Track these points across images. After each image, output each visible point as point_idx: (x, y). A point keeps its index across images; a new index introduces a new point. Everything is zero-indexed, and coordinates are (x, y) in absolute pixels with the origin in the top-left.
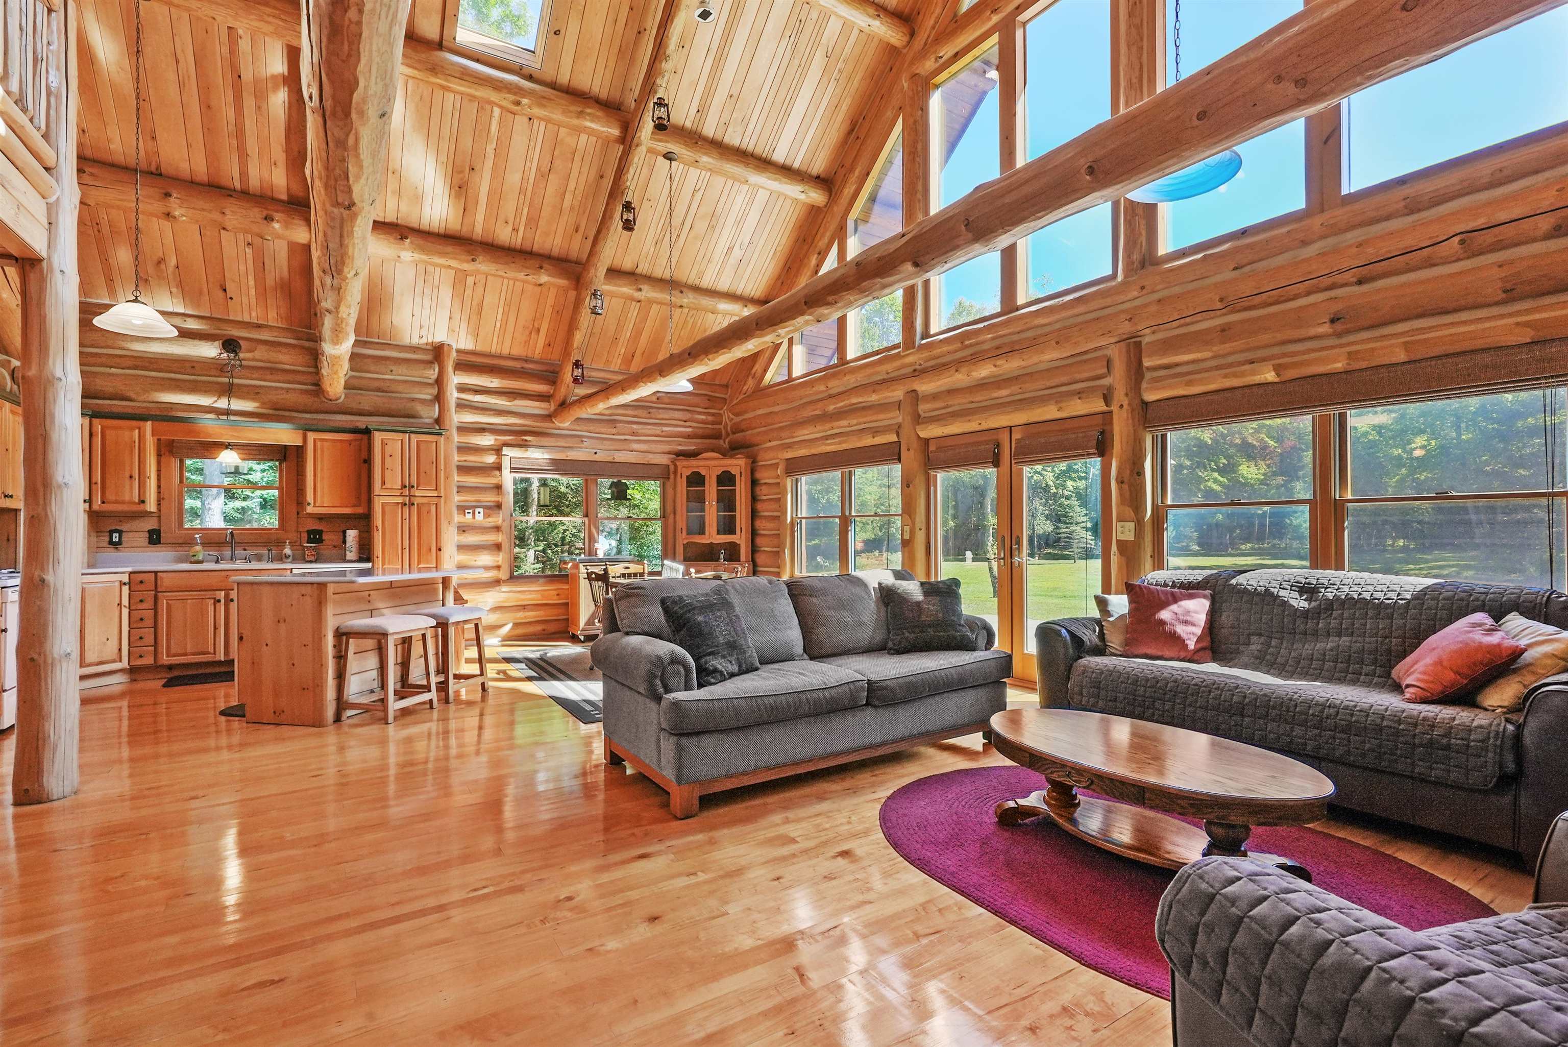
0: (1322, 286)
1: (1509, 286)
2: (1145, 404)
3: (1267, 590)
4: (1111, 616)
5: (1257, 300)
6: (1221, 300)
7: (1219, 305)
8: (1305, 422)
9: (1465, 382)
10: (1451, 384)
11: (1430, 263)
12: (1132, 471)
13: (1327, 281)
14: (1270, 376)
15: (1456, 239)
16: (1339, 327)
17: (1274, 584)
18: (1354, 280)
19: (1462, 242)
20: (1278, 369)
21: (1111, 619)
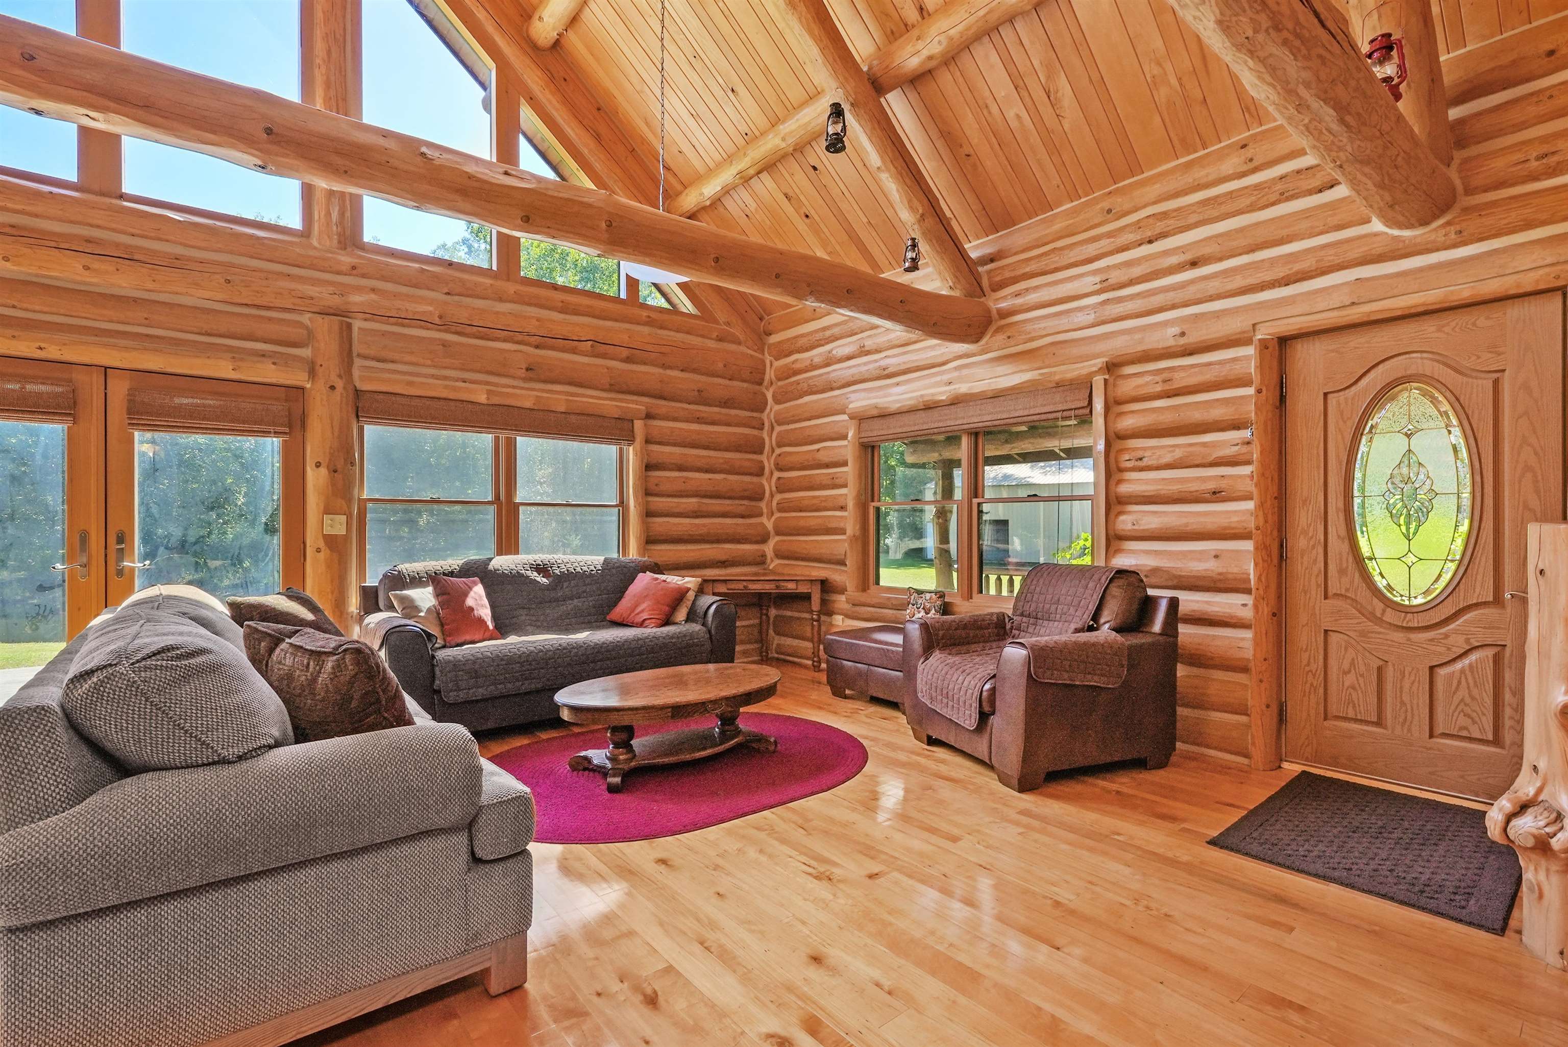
0: (516, 339)
1: (612, 382)
2: (358, 393)
3: (518, 572)
4: (421, 611)
5: (469, 330)
6: (440, 317)
7: (437, 321)
8: (485, 440)
9: (593, 433)
10: (587, 432)
11: (574, 351)
12: (345, 460)
13: (519, 337)
14: (482, 398)
15: (590, 343)
16: (530, 374)
17: (520, 567)
18: (536, 343)
19: (592, 346)
20: (489, 392)
21: (422, 614)
